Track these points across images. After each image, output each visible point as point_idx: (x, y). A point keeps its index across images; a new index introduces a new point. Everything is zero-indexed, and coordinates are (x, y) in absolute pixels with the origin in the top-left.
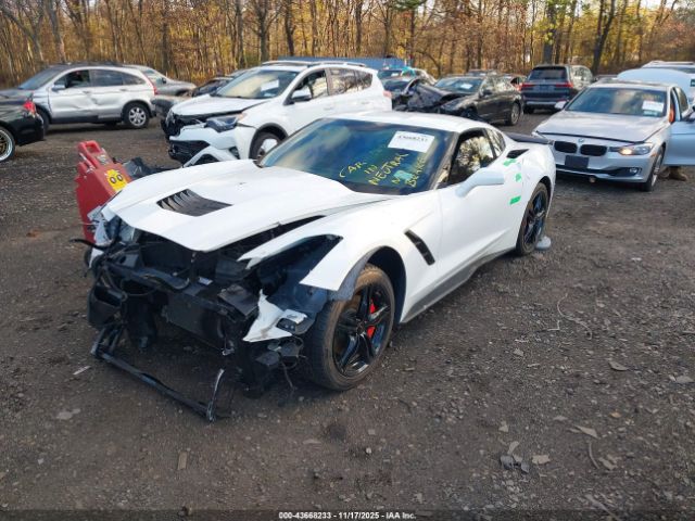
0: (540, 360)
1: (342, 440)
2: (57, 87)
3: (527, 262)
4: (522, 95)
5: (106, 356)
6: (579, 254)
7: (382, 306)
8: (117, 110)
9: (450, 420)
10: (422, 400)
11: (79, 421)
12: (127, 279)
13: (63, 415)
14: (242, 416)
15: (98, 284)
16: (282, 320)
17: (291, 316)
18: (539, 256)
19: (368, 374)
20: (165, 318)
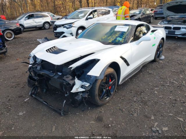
0: (163, 95)
1: (102, 122)
2: (26, 19)
3: (157, 63)
4: (154, 14)
5: (33, 96)
6: (174, 61)
7: (113, 80)
8: (42, 24)
9: (135, 115)
10: (127, 109)
11: (25, 116)
12: (38, 73)
13: (21, 114)
14: (72, 114)
15: (30, 75)
16: (82, 85)
17: (85, 84)
18: (161, 61)
19: (109, 100)
20: (50, 84)
